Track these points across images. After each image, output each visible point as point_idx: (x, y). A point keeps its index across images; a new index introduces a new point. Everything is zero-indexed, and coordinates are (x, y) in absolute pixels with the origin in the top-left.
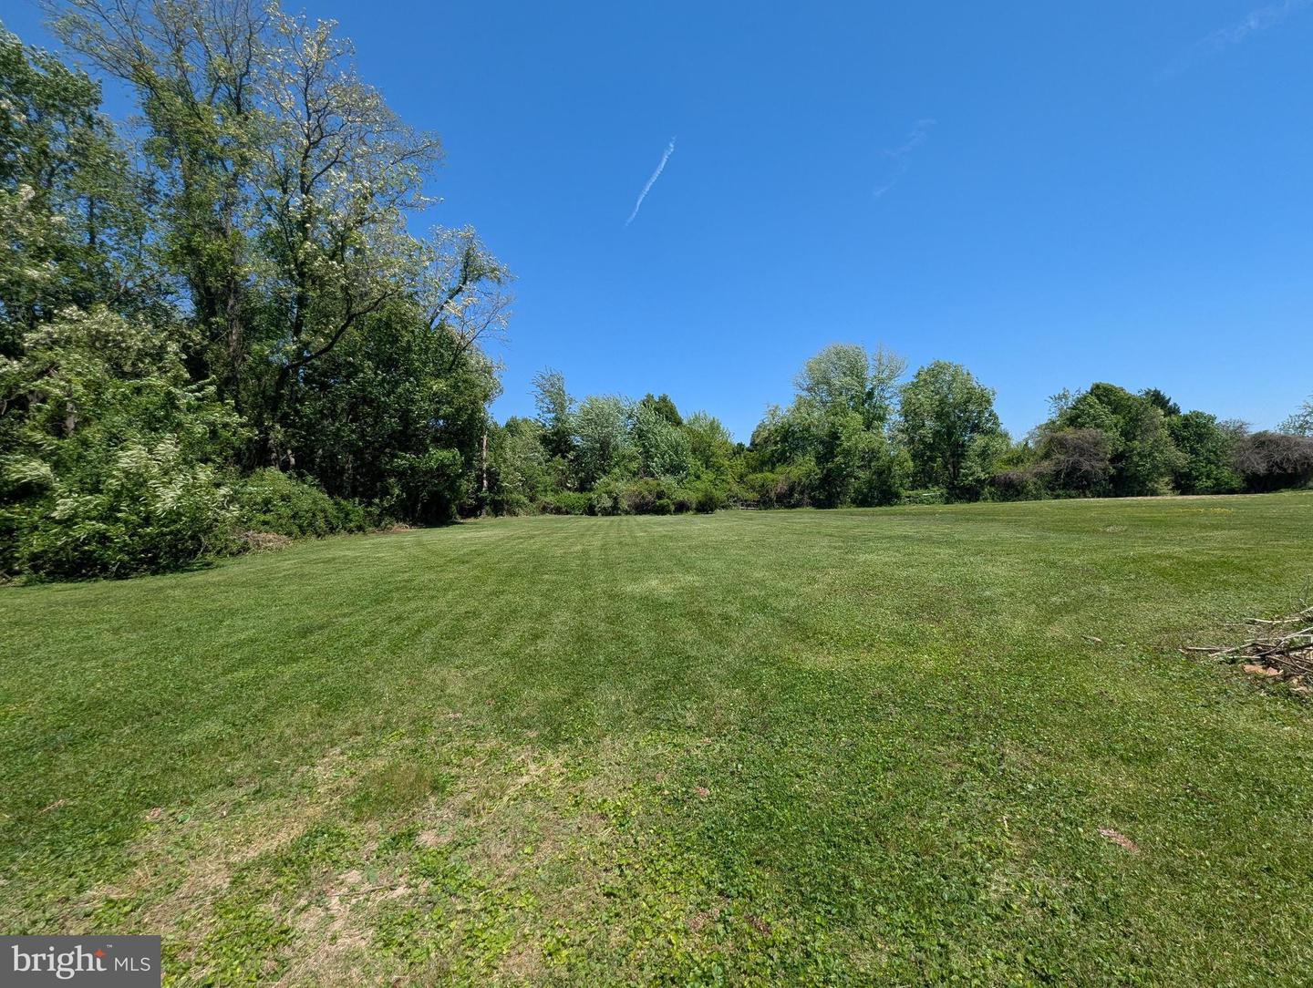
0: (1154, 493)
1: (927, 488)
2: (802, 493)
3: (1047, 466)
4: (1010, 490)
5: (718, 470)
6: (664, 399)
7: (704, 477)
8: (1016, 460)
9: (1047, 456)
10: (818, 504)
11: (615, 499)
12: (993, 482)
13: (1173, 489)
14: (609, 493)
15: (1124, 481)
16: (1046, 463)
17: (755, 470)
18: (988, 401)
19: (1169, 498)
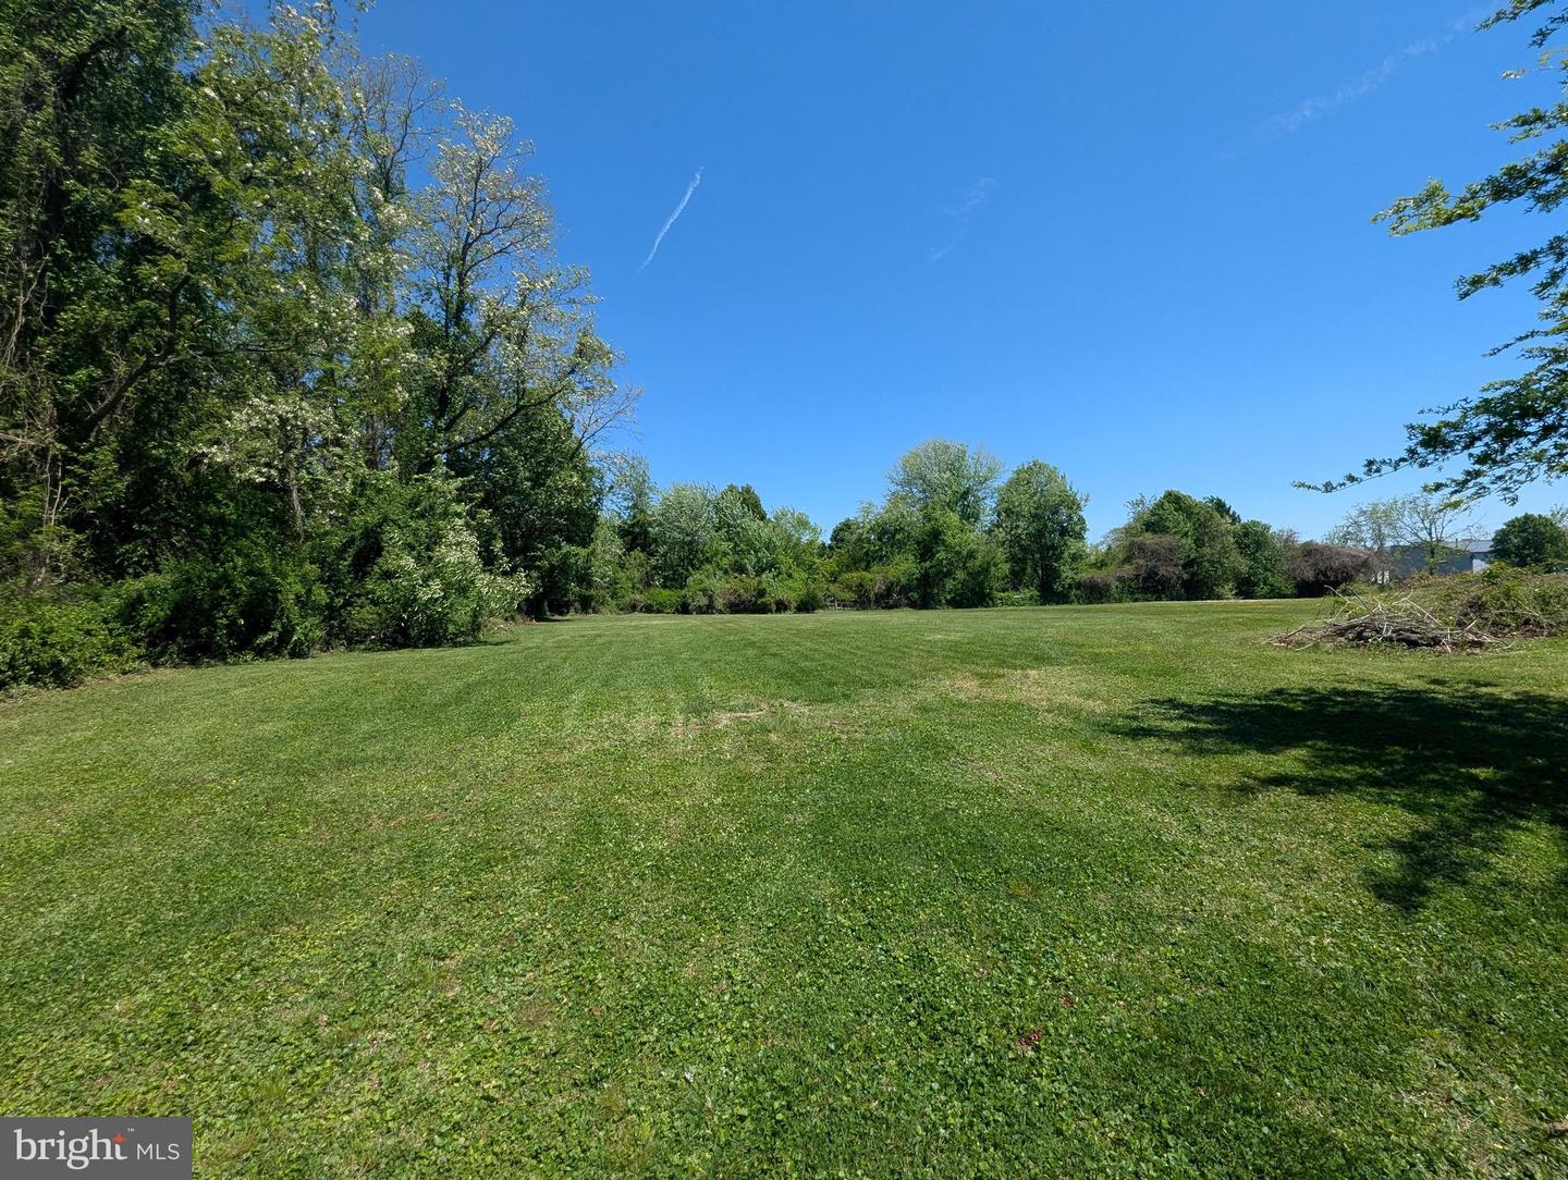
0: (1219, 597)
1: (1018, 590)
2: (899, 593)
3: (1128, 570)
4: (1094, 593)
5: (810, 568)
6: (748, 490)
7: (796, 575)
8: (1101, 564)
9: (1128, 560)
10: (913, 605)
11: (711, 597)
12: (1079, 585)
13: (1236, 594)
14: (704, 591)
15: (1196, 587)
16: (1127, 567)
17: (848, 569)
18: (1079, 507)
19: (1232, 601)
